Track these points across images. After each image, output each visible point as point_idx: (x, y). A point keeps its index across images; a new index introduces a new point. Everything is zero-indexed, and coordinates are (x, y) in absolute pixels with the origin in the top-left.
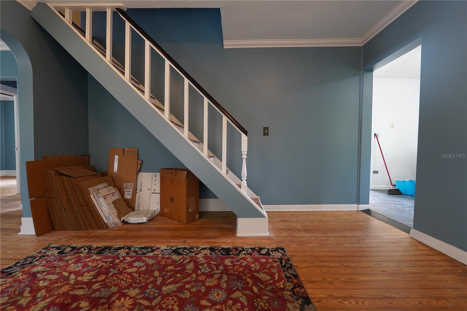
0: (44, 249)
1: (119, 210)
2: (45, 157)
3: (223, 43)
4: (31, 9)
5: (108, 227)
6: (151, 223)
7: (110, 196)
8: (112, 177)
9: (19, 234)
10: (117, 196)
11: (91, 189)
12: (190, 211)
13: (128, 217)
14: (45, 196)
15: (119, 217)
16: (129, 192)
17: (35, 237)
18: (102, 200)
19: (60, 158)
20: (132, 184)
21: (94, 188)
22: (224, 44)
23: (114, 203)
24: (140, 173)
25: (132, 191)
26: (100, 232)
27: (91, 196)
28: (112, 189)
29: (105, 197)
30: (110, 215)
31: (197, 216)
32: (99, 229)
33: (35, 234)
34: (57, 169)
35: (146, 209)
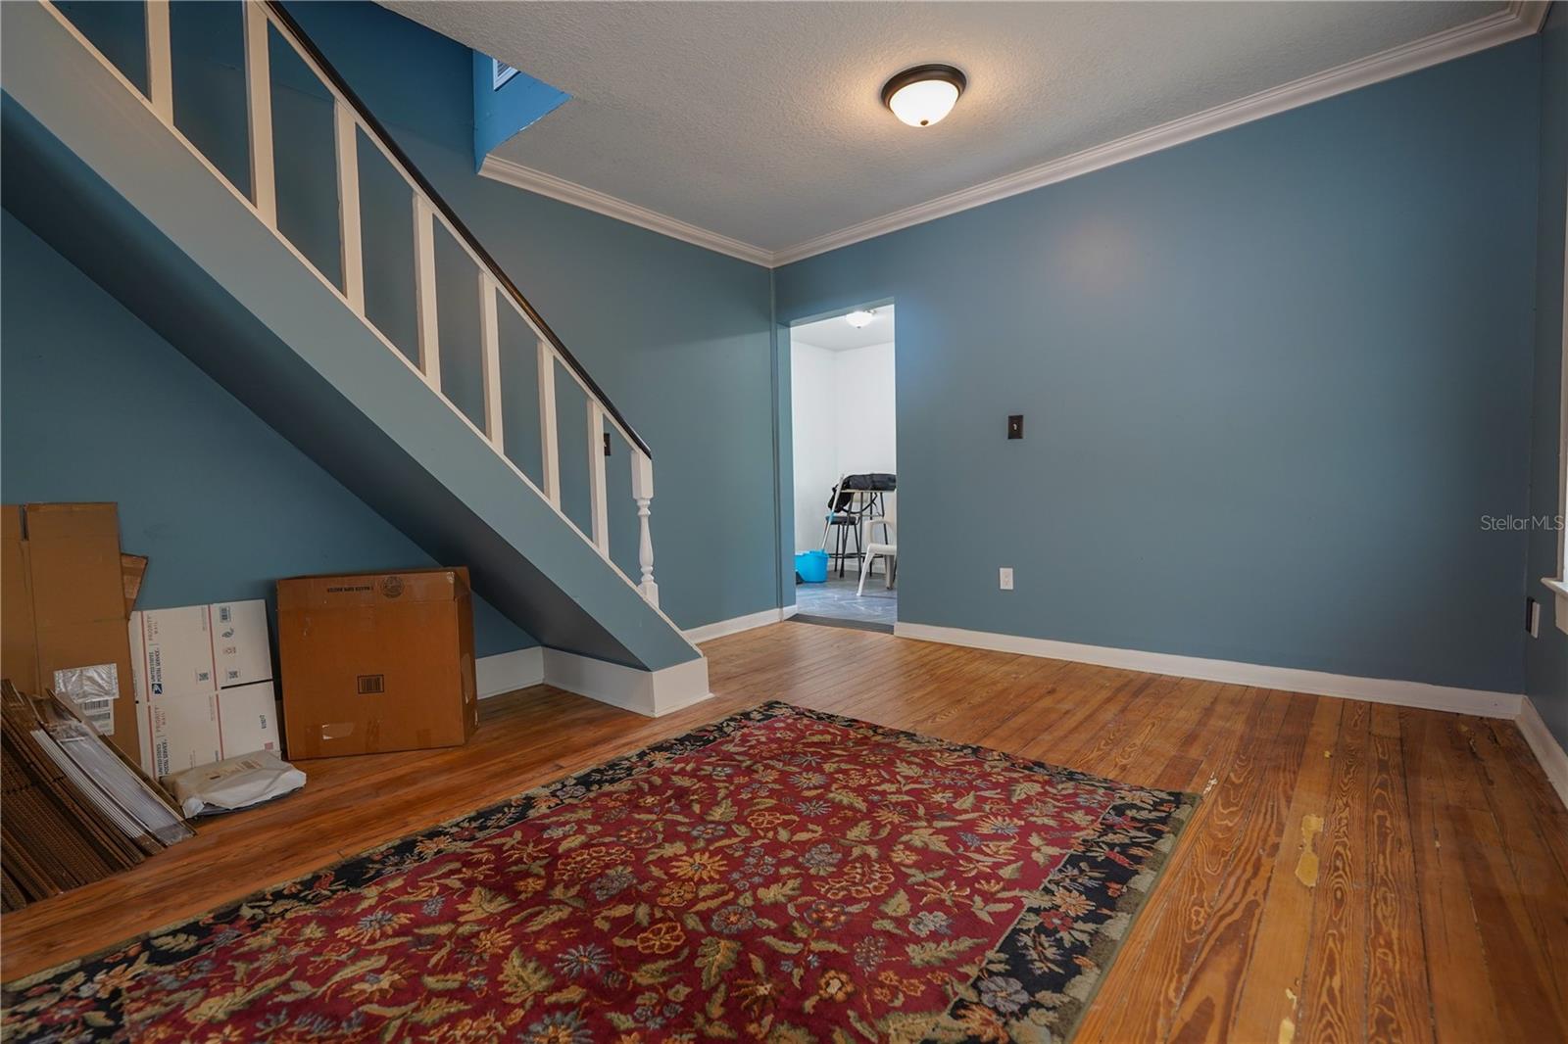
12: (467, 701)
20: (112, 668)
24: (136, 615)
25: (112, 698)
35: (206, 758)
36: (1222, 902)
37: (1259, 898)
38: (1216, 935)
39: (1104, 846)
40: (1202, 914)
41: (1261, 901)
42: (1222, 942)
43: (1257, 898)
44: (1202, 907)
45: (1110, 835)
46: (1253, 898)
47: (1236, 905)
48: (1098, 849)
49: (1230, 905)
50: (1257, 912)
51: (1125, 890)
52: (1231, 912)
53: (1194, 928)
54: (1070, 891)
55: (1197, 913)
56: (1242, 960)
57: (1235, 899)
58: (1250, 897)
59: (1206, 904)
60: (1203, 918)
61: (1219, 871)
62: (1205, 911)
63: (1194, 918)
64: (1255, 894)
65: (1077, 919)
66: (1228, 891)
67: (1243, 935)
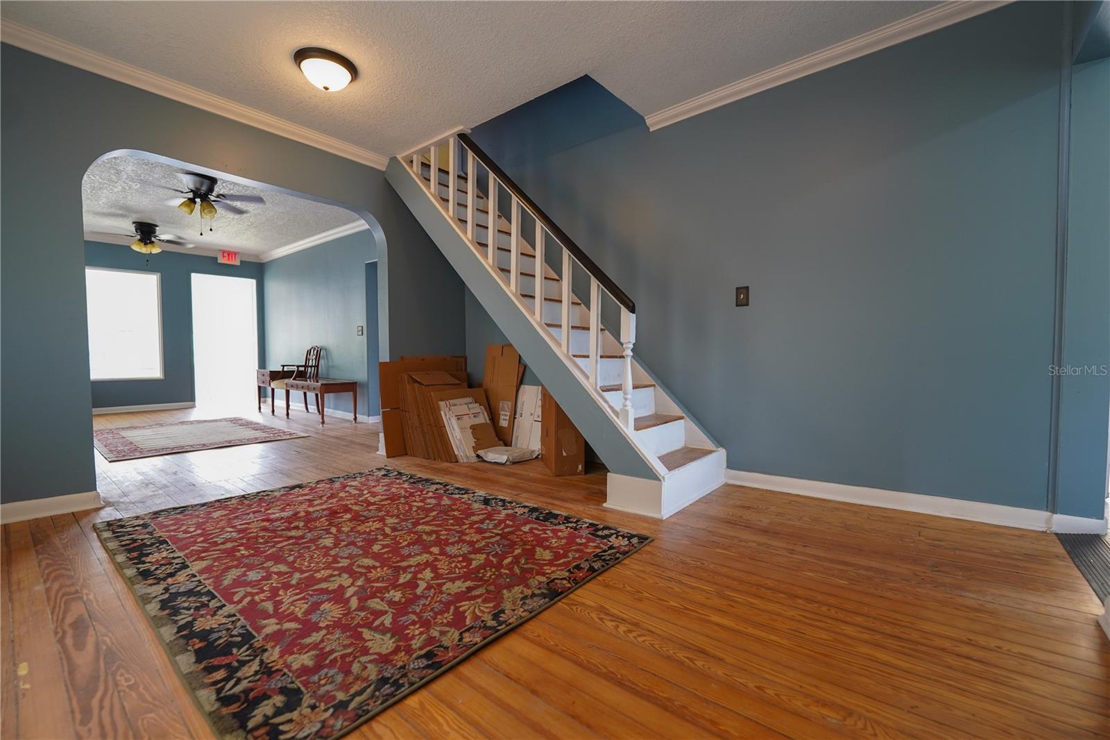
0: (377, 469)
1: (478, 439)
2: (402, 358)
3: (645, 123)
4: (384, 170)
5: (457, 462)
6: (514, 466)
7: (470, 418)
8: (486, 392)
9: (378, 453)
10: (483, 418)
11: (442, 404)
12: (564, 454)
13: (488, 453)
14: (399, 408)
15: (475, 449)
16: (506, 415)
17: (385, 458)
18: (454, 421)
19: (423, 360)
20: (510, 403)
21: (448, 402)
22: (647, 123)
23: (474, 428)
24: (522, 386)
25: (508, 414)
26: (446, 465)
27: (442, 412)
28: (477, 408)
29: (459, 418)
30: (461, 443)
31: (580, 467)
32: (447, 461)
33: (385, 454)
34: (410, 373)
35: (525, 447)
36: (116, 700)
37: (83, 730)
38: (102, 678)
39: (247, 658)
40: (123, 683)
41: (79, 728)
42: (95, 679)
43: (86, 728)
44: (128, 686)
45: (258, 668)
46: (90, 725)
47: (101, 708)
48: (248, 653)
49: (107, 703)
50: (78, 717)
51: (190, 648)
52: (102, 700)
53: (122, 671)
54: (220, 625)
55: (127, 680)
56: (72, 680)
57: (105, 713)
58: (94, 724)
59: (127, 690)
60: (120, 681)
61: (140, 722)
62: (123, 686)
63: (127, 676)
64: (90, 730)
65: (195, 620)
66: (117, 713)
67: (81, 692)
